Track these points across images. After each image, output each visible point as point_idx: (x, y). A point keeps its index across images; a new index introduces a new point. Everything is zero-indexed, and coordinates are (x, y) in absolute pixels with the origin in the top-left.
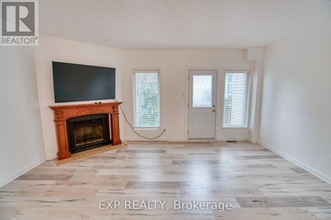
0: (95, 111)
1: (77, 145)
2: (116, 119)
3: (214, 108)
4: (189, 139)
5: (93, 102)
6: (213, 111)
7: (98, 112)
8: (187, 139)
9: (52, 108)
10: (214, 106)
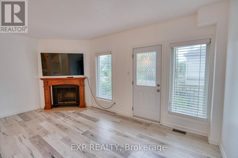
0: (67, 83)
1: (59, 103)
2: (82, 89)
3: (159, 88)
4: (134, 116)
5: (66, 77)
6: (158, 91)
7: (69, 83)
8: (132, 116)
9: (42, 79)
10: (158, 85)
